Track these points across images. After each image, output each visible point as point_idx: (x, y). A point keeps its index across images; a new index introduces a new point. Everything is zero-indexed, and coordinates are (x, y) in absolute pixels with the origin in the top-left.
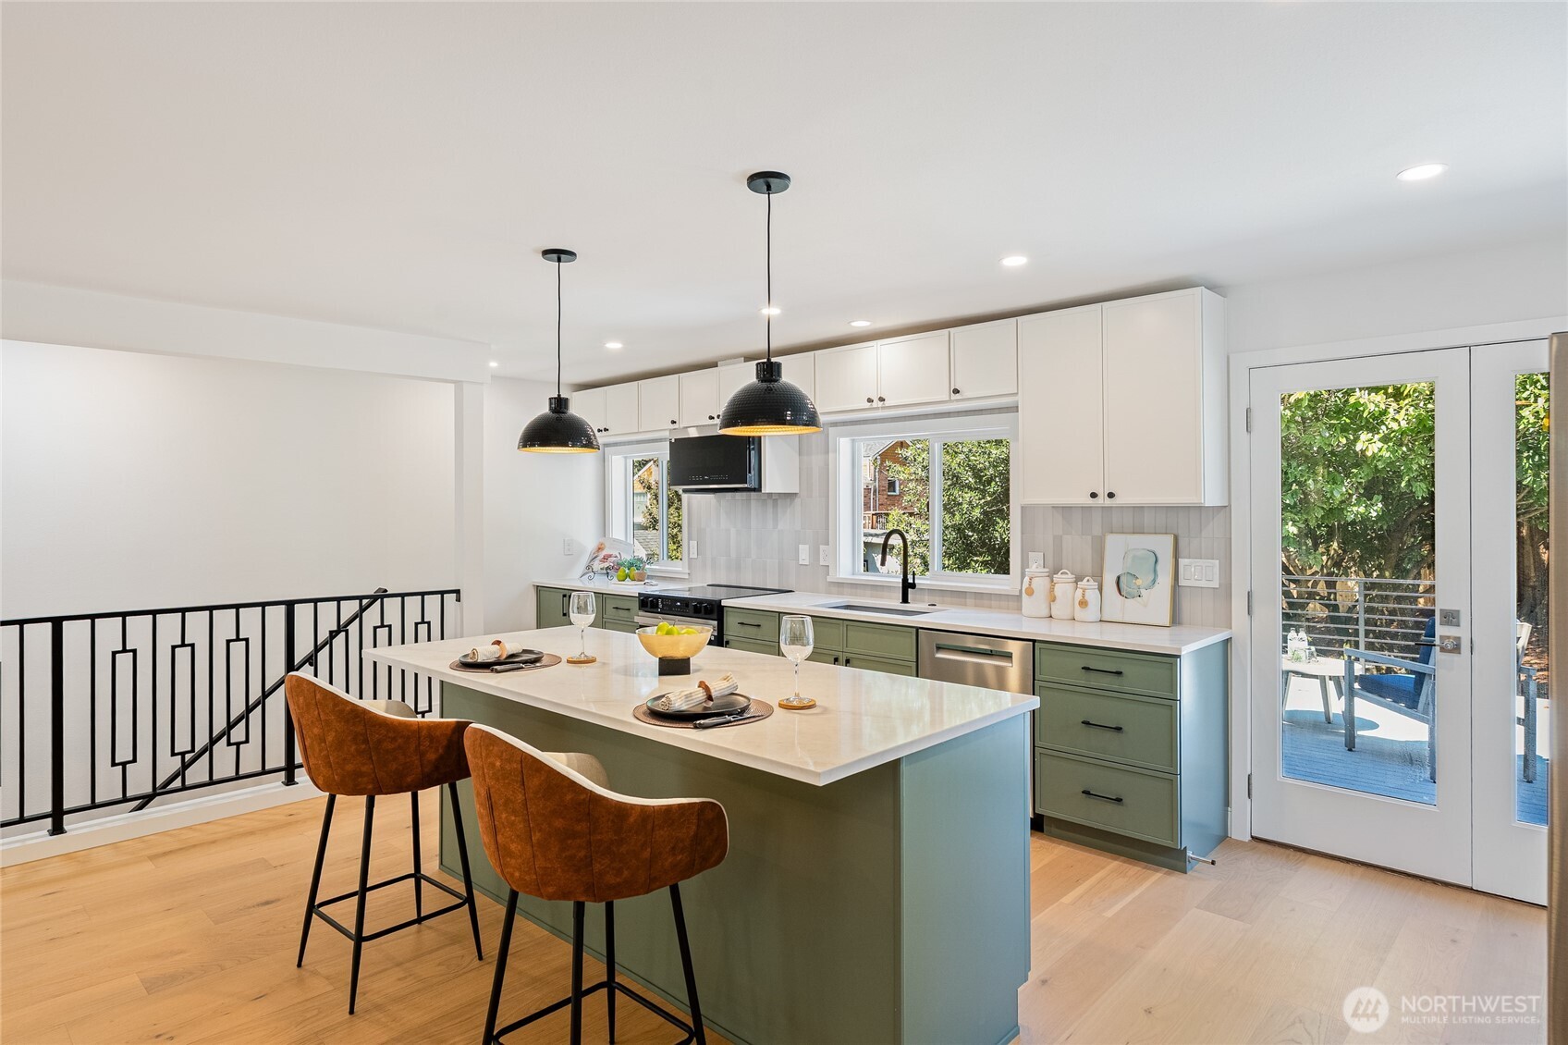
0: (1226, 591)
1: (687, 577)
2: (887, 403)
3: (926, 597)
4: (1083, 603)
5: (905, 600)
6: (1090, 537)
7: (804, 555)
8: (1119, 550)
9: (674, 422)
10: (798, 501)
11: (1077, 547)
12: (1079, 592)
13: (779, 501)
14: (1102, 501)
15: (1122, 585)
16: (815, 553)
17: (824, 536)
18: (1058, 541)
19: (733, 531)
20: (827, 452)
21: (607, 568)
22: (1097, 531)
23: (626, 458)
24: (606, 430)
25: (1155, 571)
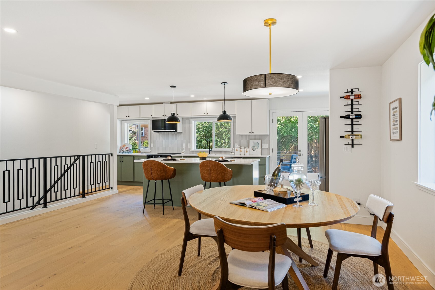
0: (269, 148)
1: (150, 152)
2: (209, 115)
3: (213, 153)
4: (247, 152)
5: (210, 154)
6: (246, 141)
7: (184, 145)
8: (252, 143)
9: (151, 116)
10: (182, 134)
11: (244, 142)
12: (246, 150)
13: (177, 134)
14: (251, 134)
15: (253, 148)
16: (187, 145)
17: (189, 141)
18: (240, 141)
19: (164, 141)
20: (190, 124)
21: (127, 151)
22: (248, 139)
23: (127, 123)
24: (129, 117)
25: (258, 146)
